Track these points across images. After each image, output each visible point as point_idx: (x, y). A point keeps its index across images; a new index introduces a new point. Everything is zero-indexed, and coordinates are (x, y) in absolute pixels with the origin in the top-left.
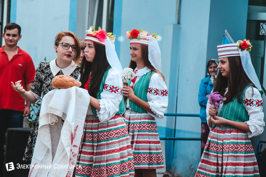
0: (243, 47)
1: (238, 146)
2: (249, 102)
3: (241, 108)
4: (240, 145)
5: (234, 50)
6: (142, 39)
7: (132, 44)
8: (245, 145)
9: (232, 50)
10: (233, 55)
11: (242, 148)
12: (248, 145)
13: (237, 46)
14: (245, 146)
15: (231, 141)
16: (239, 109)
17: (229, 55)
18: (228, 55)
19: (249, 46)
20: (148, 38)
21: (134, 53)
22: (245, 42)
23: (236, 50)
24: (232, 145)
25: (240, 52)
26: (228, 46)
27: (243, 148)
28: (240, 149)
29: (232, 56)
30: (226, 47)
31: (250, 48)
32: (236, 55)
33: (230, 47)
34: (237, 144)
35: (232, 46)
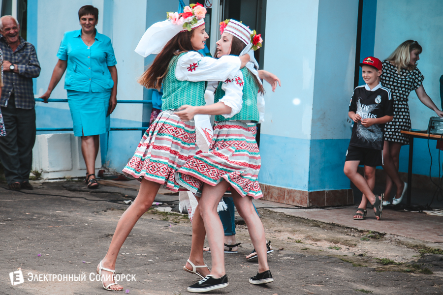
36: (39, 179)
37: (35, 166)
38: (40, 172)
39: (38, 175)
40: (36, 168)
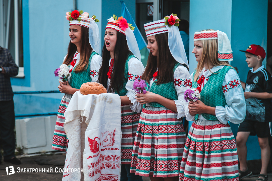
0: (170, 23)
1: (169, 128)
2: (177, 82)
3: (171, 88)
4: (170, 126)
5: (161, 27)
6: (82, 20)
7: (72, 26)
8: (175, 125)
9: (160, 27)
10: (161, 33)
11: (172, 129)
12: (178, 126)
13: (164, 22)
14: (175, 127)
15: (160, 122)
16: (169, 89)
17: (157, 33)
18: (155, 33)
19: (176, 20)
20: (88, 20)
21: (74, 35)
22: (172, 17)
23: (163, 27)
24: (161, 127)
25: (167, 28)
26: (154, 24)
27: (174, 129)
28: (171, 130)
29: (159, 33)
30: (152, 25)
31: (178, 23)
32: (164, 32)
33: (156, 24)
34: (167, 125)
35: (159, 23)
36: (22, 154)
37: (19, 144)
38: (22, 148)
39: (21, 151)
40: (19, 146)
